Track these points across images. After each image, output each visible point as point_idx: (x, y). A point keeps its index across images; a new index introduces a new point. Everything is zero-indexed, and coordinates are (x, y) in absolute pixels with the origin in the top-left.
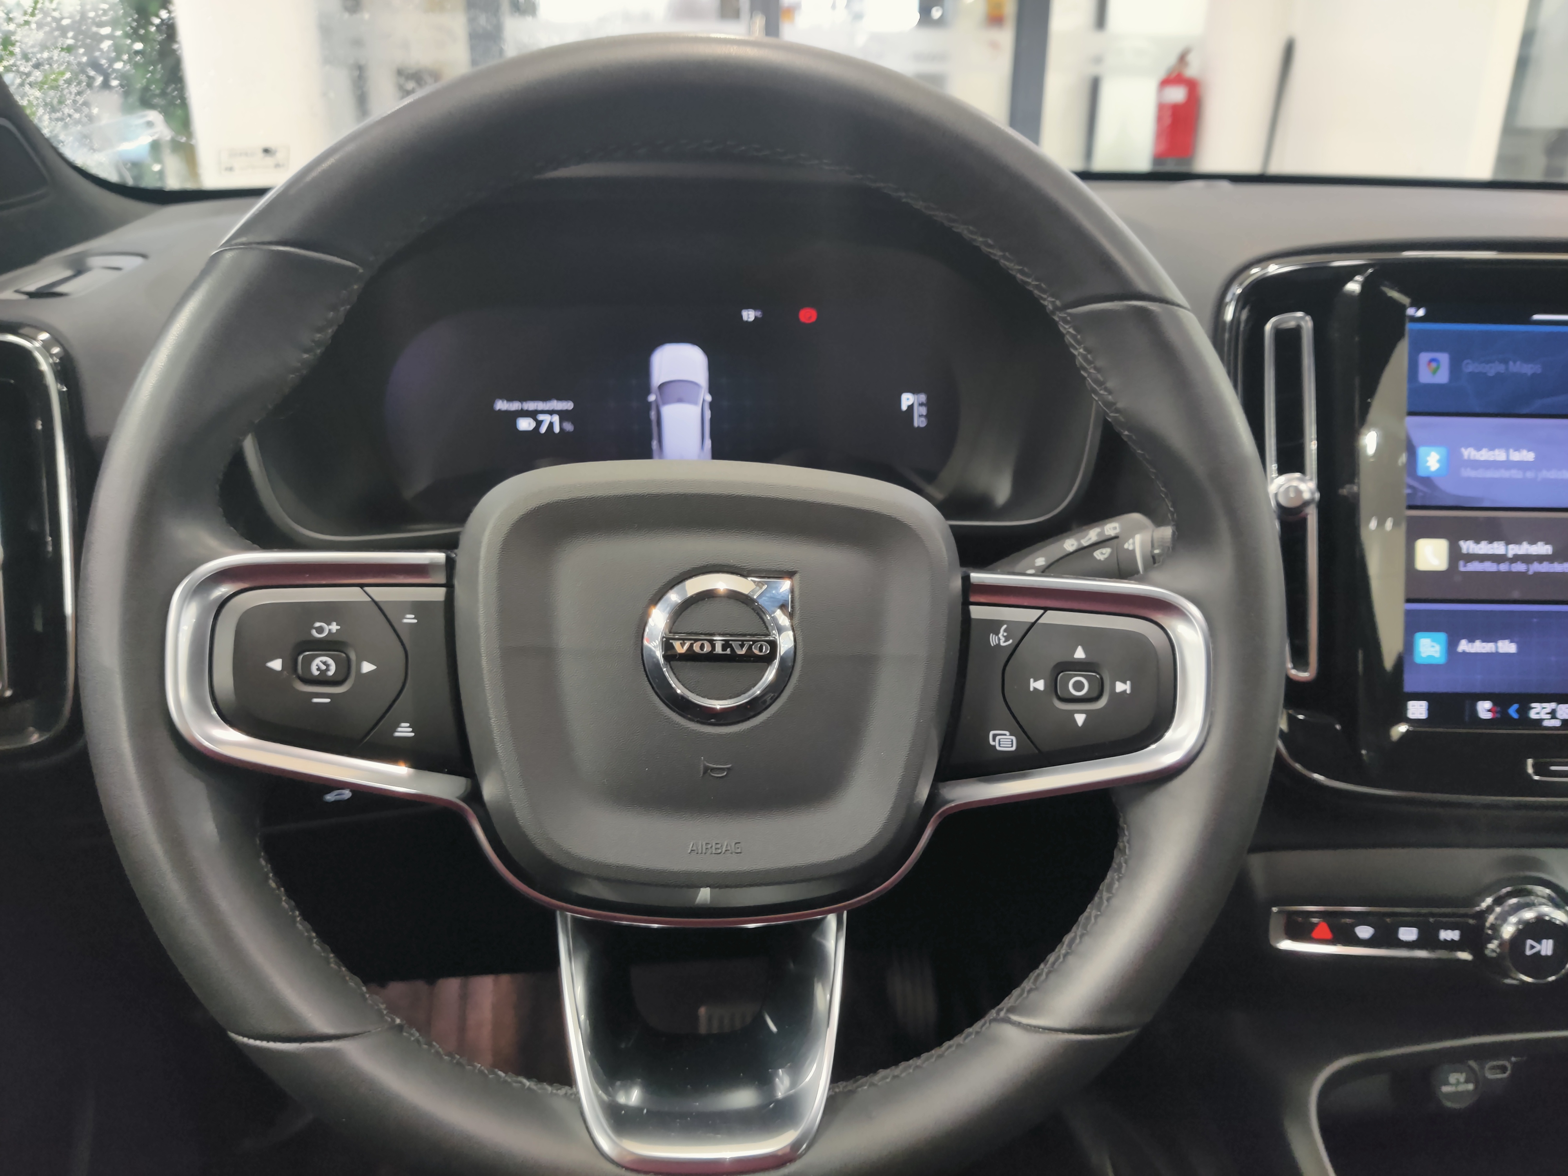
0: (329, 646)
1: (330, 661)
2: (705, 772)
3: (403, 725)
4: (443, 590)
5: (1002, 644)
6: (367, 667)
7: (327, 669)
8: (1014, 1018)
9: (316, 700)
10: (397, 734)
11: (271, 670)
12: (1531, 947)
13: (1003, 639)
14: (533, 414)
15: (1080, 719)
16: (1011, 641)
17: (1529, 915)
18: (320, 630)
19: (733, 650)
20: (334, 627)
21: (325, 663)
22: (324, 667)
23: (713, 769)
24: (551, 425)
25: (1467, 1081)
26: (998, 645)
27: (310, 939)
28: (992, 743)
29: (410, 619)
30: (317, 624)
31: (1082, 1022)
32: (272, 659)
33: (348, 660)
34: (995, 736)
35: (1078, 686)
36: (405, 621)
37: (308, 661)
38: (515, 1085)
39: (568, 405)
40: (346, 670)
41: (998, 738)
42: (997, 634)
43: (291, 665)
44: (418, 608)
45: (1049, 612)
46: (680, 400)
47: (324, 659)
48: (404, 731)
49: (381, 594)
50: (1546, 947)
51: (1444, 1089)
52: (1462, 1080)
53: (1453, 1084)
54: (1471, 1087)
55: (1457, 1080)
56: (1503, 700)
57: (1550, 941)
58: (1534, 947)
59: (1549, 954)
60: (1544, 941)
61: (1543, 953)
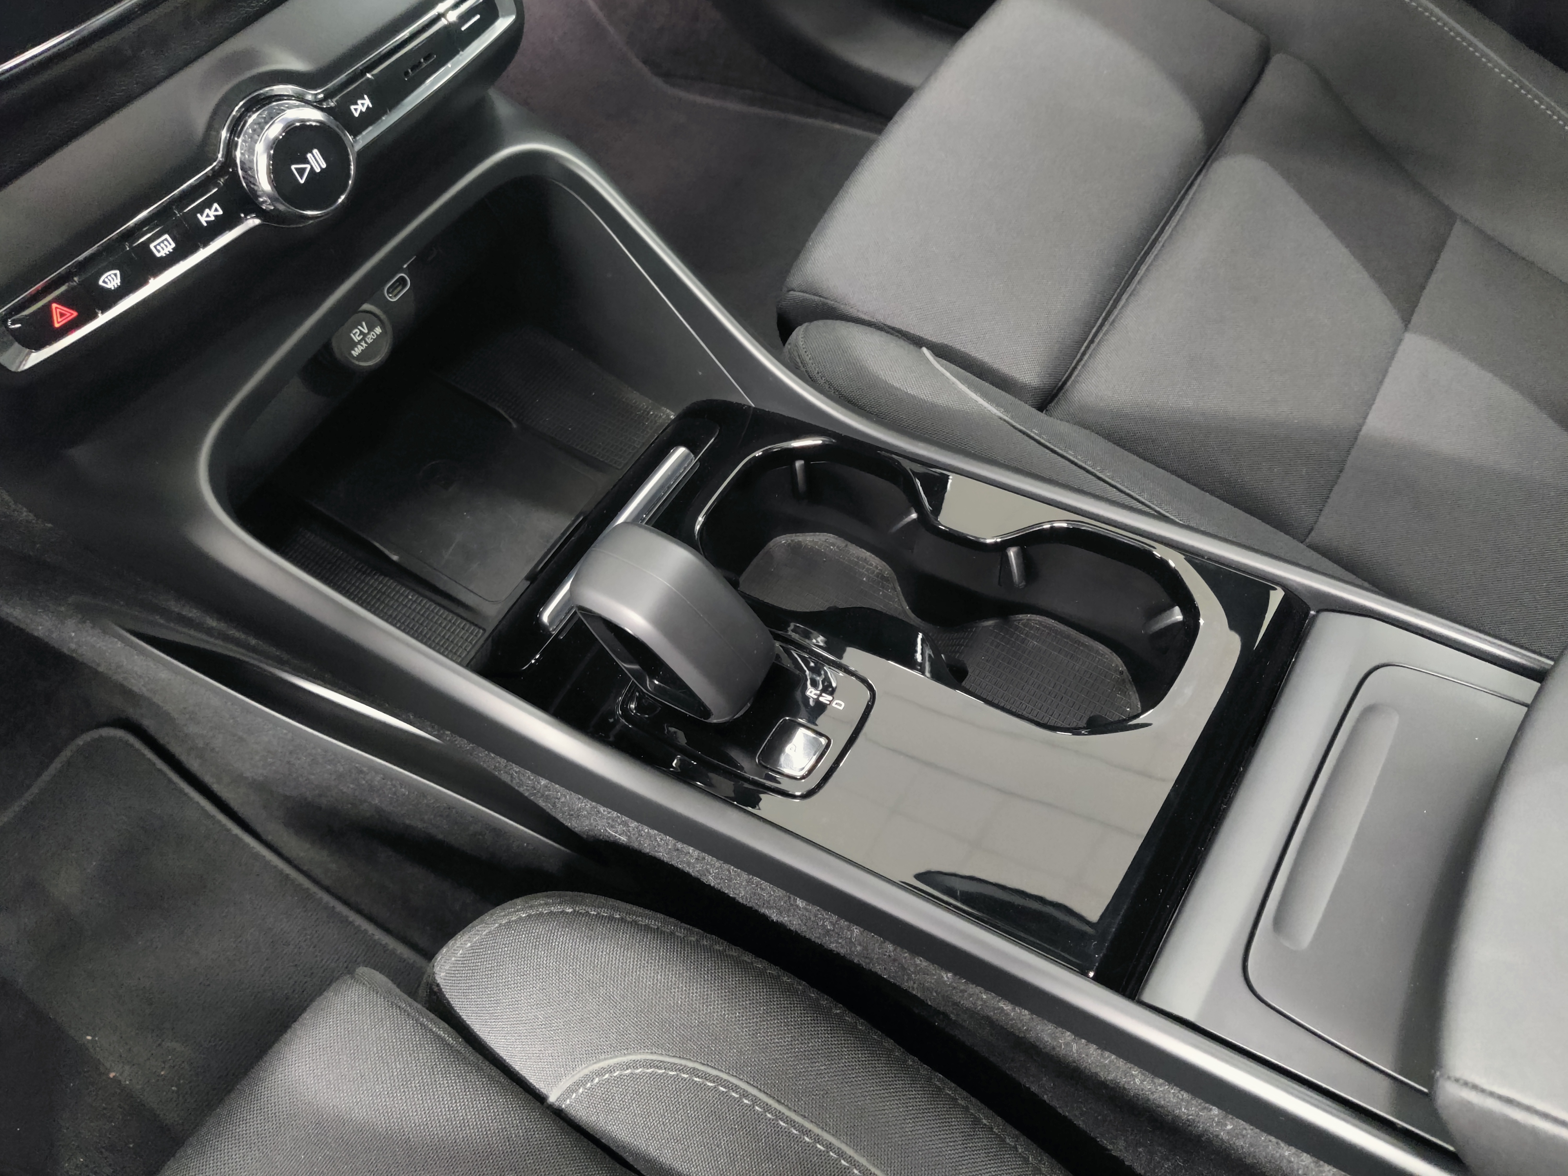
17: (275, 130)
25: (371, 329)
50: (316, 161)
51: (356, 352)
52: (366, 331)
53: (360, 341)
54: (378, 330)
55: (361, 333)
57: (315, 151)
58: (304, 169)
59: (324, 166)
60: (309, 156)
61: (318, 170)
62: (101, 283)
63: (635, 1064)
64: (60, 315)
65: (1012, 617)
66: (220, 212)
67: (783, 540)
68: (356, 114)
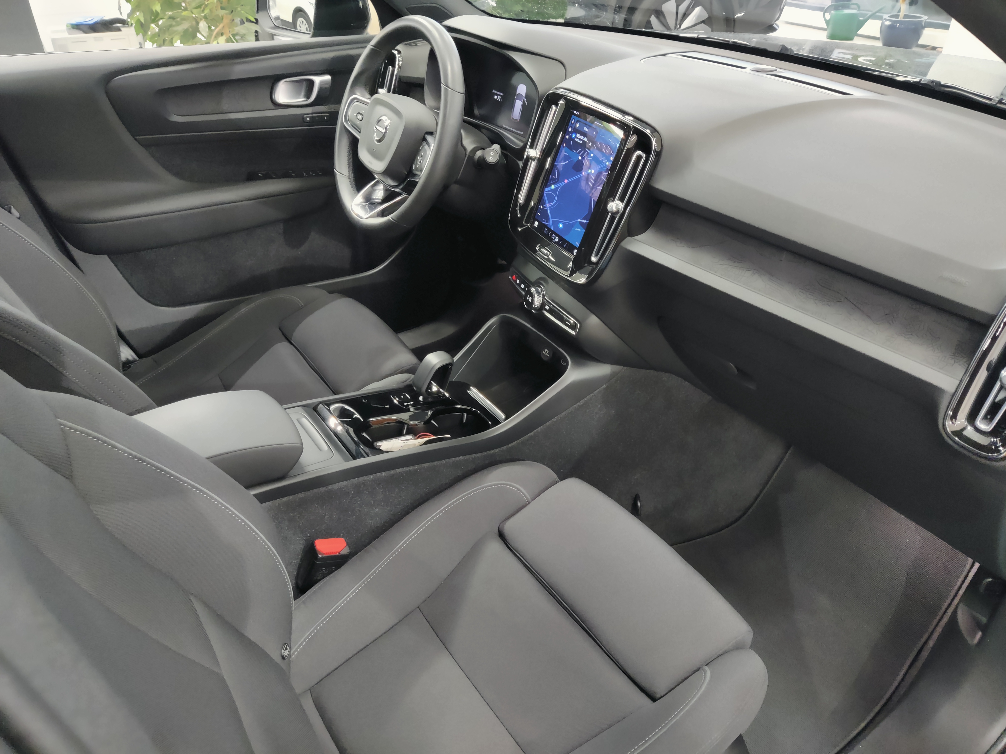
12: (528, 298)
56: (549, 230)
60: (530, 297)
61: (529, 301)
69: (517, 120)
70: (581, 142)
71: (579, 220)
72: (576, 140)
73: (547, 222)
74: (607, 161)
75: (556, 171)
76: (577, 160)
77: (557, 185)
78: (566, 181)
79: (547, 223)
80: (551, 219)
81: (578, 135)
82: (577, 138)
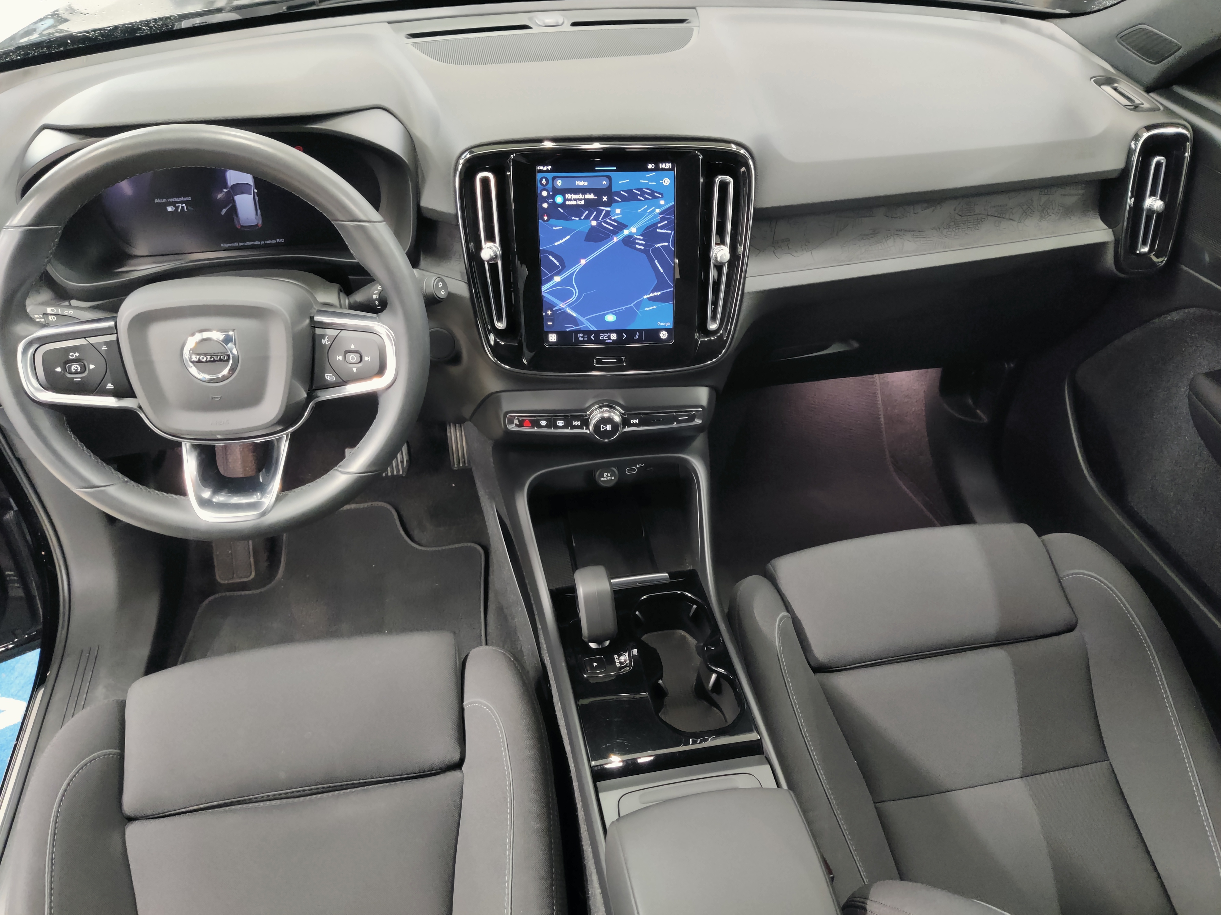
0: (75, 361)
1: (78, 366)
2: (212, 399)
3: (109, 384)
4: (116, 335)
5: (326, 343)
6: (92, 367)
7: (77, 369)
8: (340, 469)
9: (75, 380)
10: (107, 388)
11: (57, 372)
12: (603, 428)
13: (327, 341)
14: (173, 204)
15: (355, 370)
16: (329, 342)
17: (606, 415)
18: (72, 356)
19: (214, 359)
20: (77, 354)
21: (76, 367)
22: (76, 369)
23: (214, 398)
24: (183, 207)
25: (611, 476)
26: (325, 344)
27: (91, 456)
28: (326, 378)
29: (104, 348)
30: (71, 354)
31: (363, 471)
32: (57, 367)
33: (85, 365)
34: (327, 376)
35: (353, 358)
36: (103, 349)
37: (70, 367)
38: (170, 497)
39: (189, 199)
40: (84, 368)
41: (328, 376)
42: (324, 339)
43: (64, 369)
44: (107, 343)
45: (343, 331)
46: (242, 193)
47: (76, 366)
48: (110, 386)
49: (92, 340)
50: (609, 428)
51: (602, 479)
52: (609, 476)
53: (605, 477)
54: (613, 478)
55: (608, 475)
56: (588, 333)
57: (610, 425)
58: (604, 428)
59: (610, 430)
60: (608, 425)
61: (608, 430)
62: (541, 422)
63: (488, 707)
64: (527, 423)
65: (713, 707)
66: (580, 424)
67: (683, 633)
68: (632, 422)
69: (257, 225)
70: (583, 202)
71: (645, 297)
72: (568, 203)
73: (577, 325)
74: (656, 208)
75: (550, 257)
76: (590, 227)
77: (566, 274)
78: (583, 262)
79: (575, 327)
80: (583, 320)
81: (568, 196)
82: (570, 200)
